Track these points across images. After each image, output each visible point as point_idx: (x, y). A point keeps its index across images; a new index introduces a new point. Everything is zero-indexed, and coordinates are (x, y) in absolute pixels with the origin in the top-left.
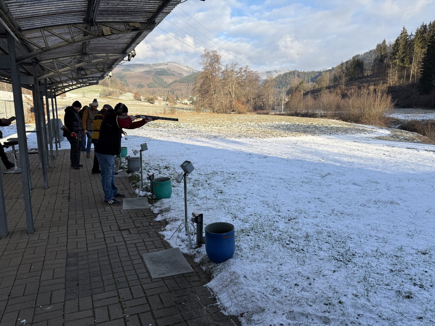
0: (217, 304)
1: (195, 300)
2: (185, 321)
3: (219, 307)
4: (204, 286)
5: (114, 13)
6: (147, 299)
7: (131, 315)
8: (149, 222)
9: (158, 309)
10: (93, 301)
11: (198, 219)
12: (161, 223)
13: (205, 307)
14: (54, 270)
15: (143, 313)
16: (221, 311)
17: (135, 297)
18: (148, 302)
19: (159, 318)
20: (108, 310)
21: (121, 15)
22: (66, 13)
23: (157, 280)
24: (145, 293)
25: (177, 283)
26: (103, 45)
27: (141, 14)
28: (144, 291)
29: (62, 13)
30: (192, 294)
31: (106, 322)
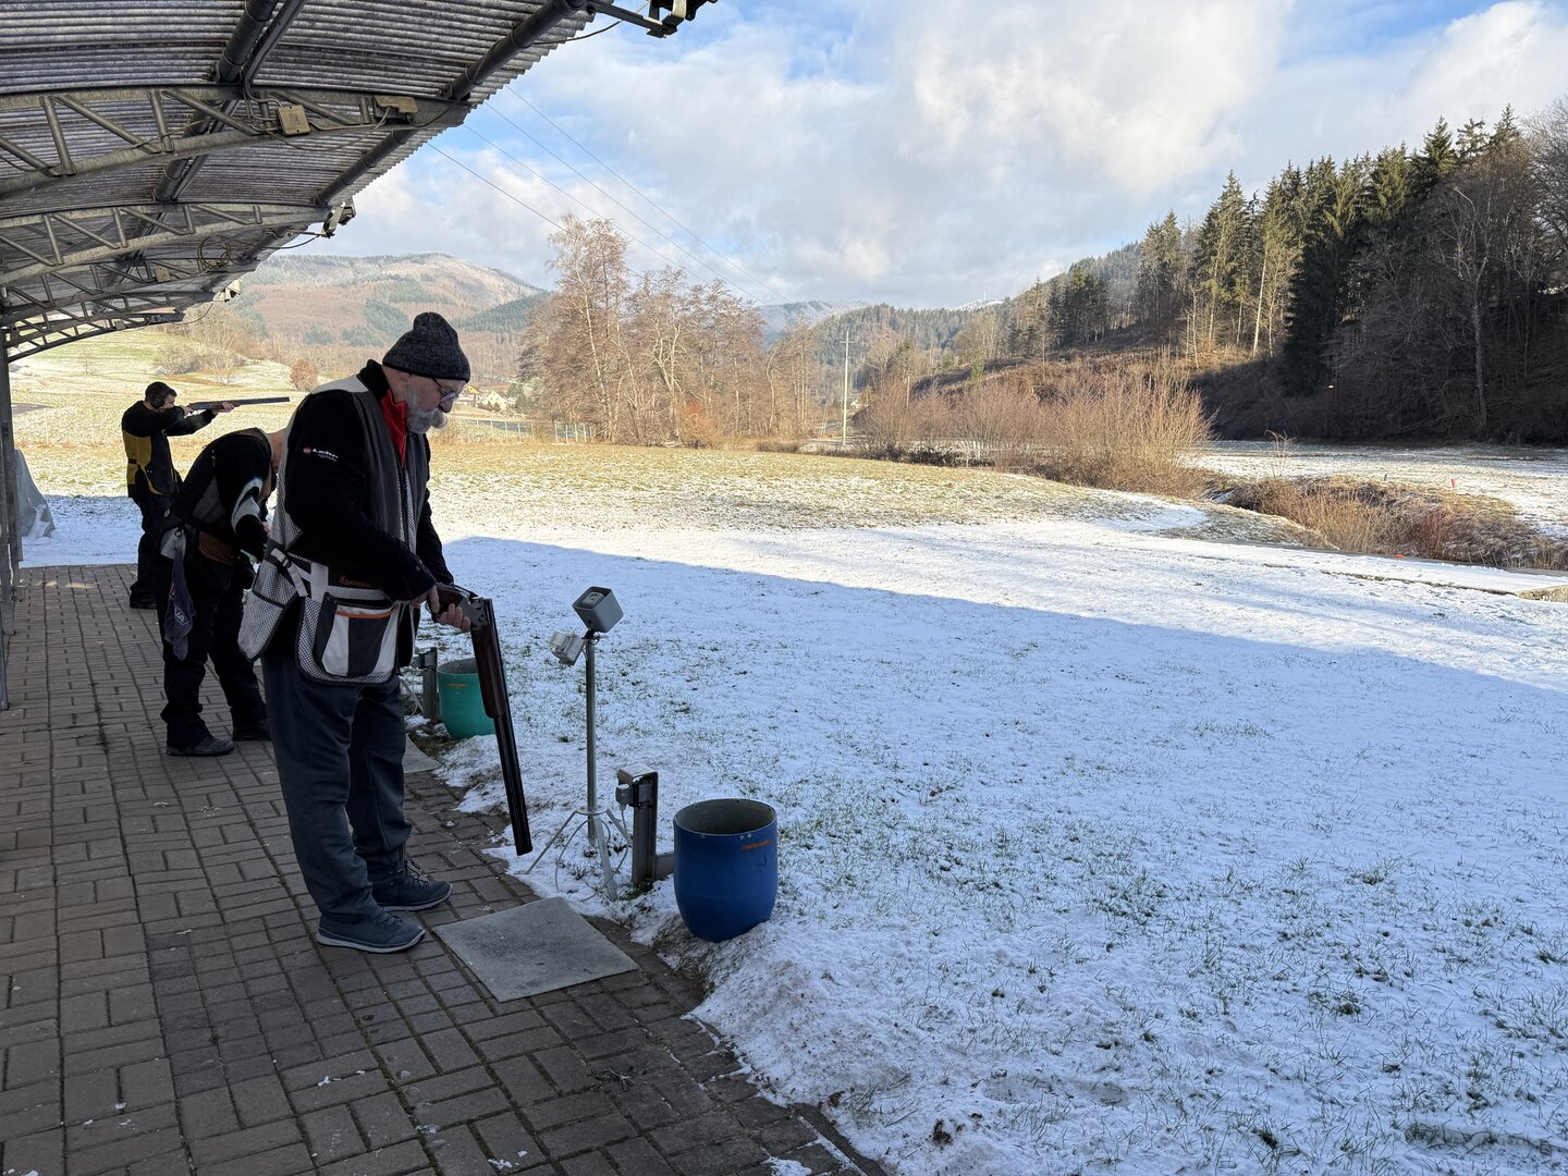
0: (740, 1071)
1: (662, 1063)
2: (643, 1133)
3: (751, 1080)
4: (683, 1017)
5: (323, 58)
6: (492, 1073)
7: (444, 1128)
8: (436, 817)
9: (537, 1102)
10: (287, 1093)
11: (641, 794)
12: (485, 819)
13: (701, 1086)
14: (107, 993)
15: (485, 1117)
16: (759, 1095)
17: (445, 1068)
18: (498, 1083)
19: (548, 1129)
20: (355, 1118)
21: (349, 66)
22: (149, 45)
23: (512, 1007)
24: (477, 1051)
25: (587, 1014)
26: (243, 172)
27: (423, 67)
28: (472, 1047)
29: (134, 46)
30: (650, 1048)
31: (354, 1155)
